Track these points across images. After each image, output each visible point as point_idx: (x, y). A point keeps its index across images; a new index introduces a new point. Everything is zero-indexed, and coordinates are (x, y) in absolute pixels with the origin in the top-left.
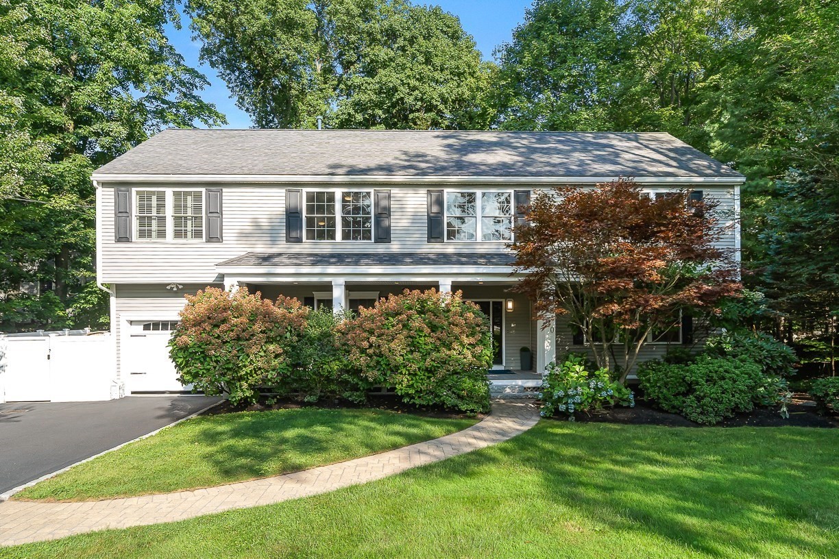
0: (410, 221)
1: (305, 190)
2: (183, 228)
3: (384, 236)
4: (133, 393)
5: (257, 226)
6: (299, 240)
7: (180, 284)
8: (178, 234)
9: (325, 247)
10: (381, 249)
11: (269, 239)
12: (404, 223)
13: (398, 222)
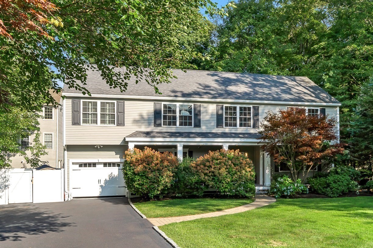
1: (163, 103)
2: (105, 119)
3: (198, 125)
4: (73, 198)
5: (142, 117)
6: (160, 126)
7: (101, 145)
8: (103, 122)
10: (196, 130)
12: (208, 117)
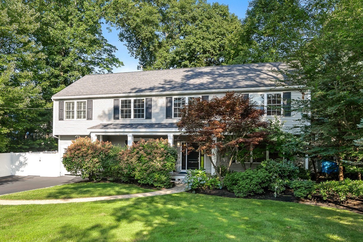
0: (159, 110)
1: (121, 99)
2: (80, 115)
3: (149, 117)
4: (65, 175)
5: (104, 113)
6: (118, 118)
7: (79, 135)
8: (79, 117)
9: (128, 121)
10: (148, 121)
11: (108, 118)
12: (157, 110)
13: (154, 110)
